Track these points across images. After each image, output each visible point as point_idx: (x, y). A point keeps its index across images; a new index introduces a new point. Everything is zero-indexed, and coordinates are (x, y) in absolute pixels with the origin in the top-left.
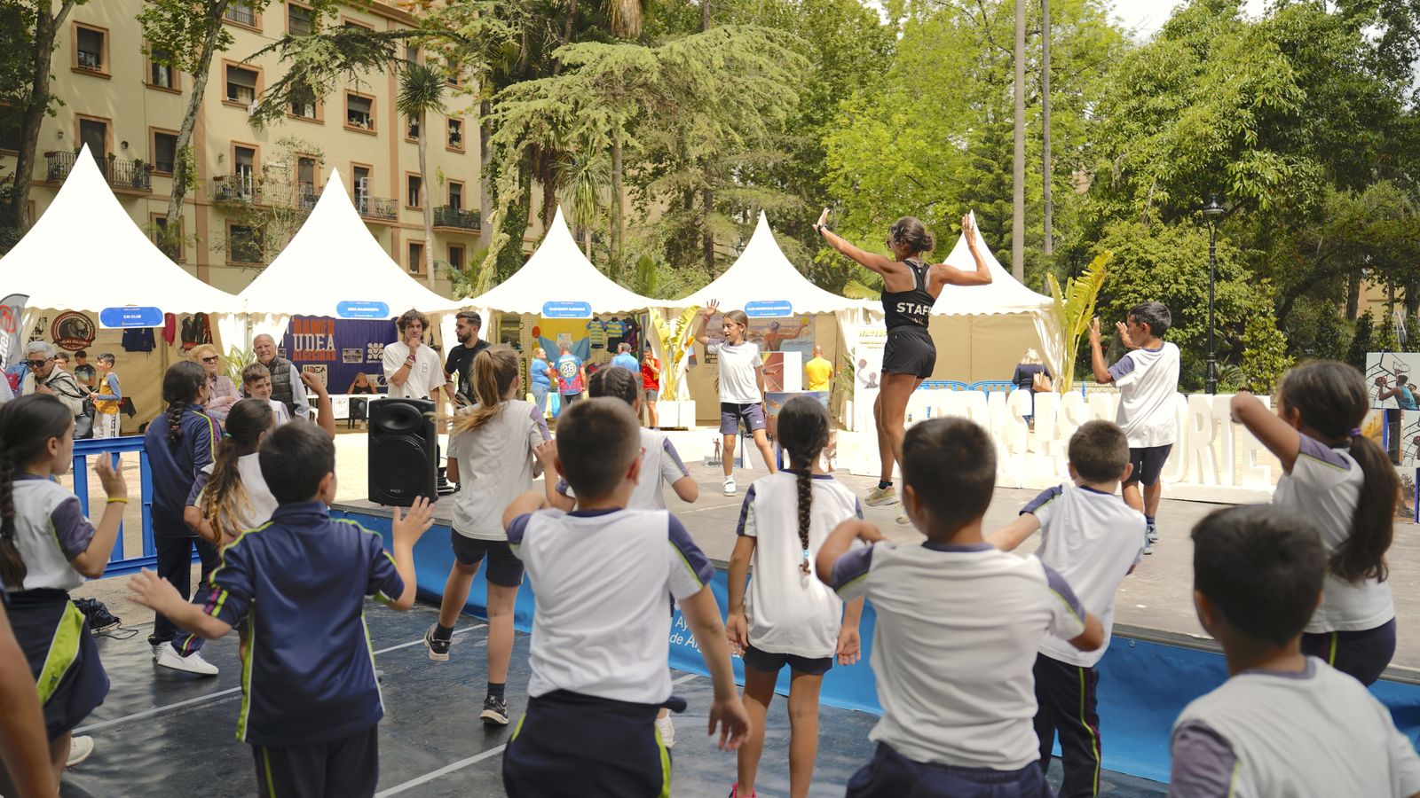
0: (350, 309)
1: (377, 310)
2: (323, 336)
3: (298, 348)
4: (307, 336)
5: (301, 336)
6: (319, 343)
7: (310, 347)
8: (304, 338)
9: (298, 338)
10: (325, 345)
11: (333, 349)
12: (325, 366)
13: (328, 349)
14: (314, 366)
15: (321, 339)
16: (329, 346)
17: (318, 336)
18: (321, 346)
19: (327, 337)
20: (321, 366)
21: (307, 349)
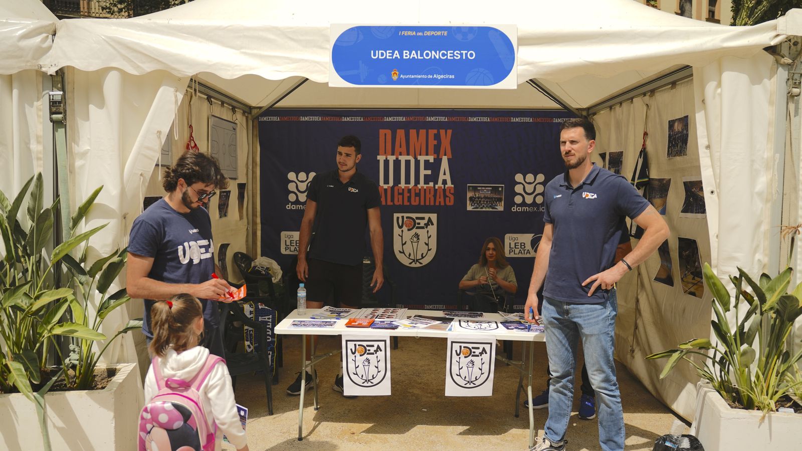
0: (379, 55)
1: (471, 55)
2: (431, 159)
3: (386, 181)
4: (403, 159)
5: (391, 159)
6: (423, 172)
7: (408, 181)
8: (397, 163)
9: (386, 162)
10: (433, 178)
11: (449, 184)
12: (434, 217)
13: (440, 184)
14: (414, 215)
15: (427, 165)
16: (441, 177)
17: (422, 159)
18: (427, 179)
19: (438, 161)
20: (427, 216)
21: (403, 185)
